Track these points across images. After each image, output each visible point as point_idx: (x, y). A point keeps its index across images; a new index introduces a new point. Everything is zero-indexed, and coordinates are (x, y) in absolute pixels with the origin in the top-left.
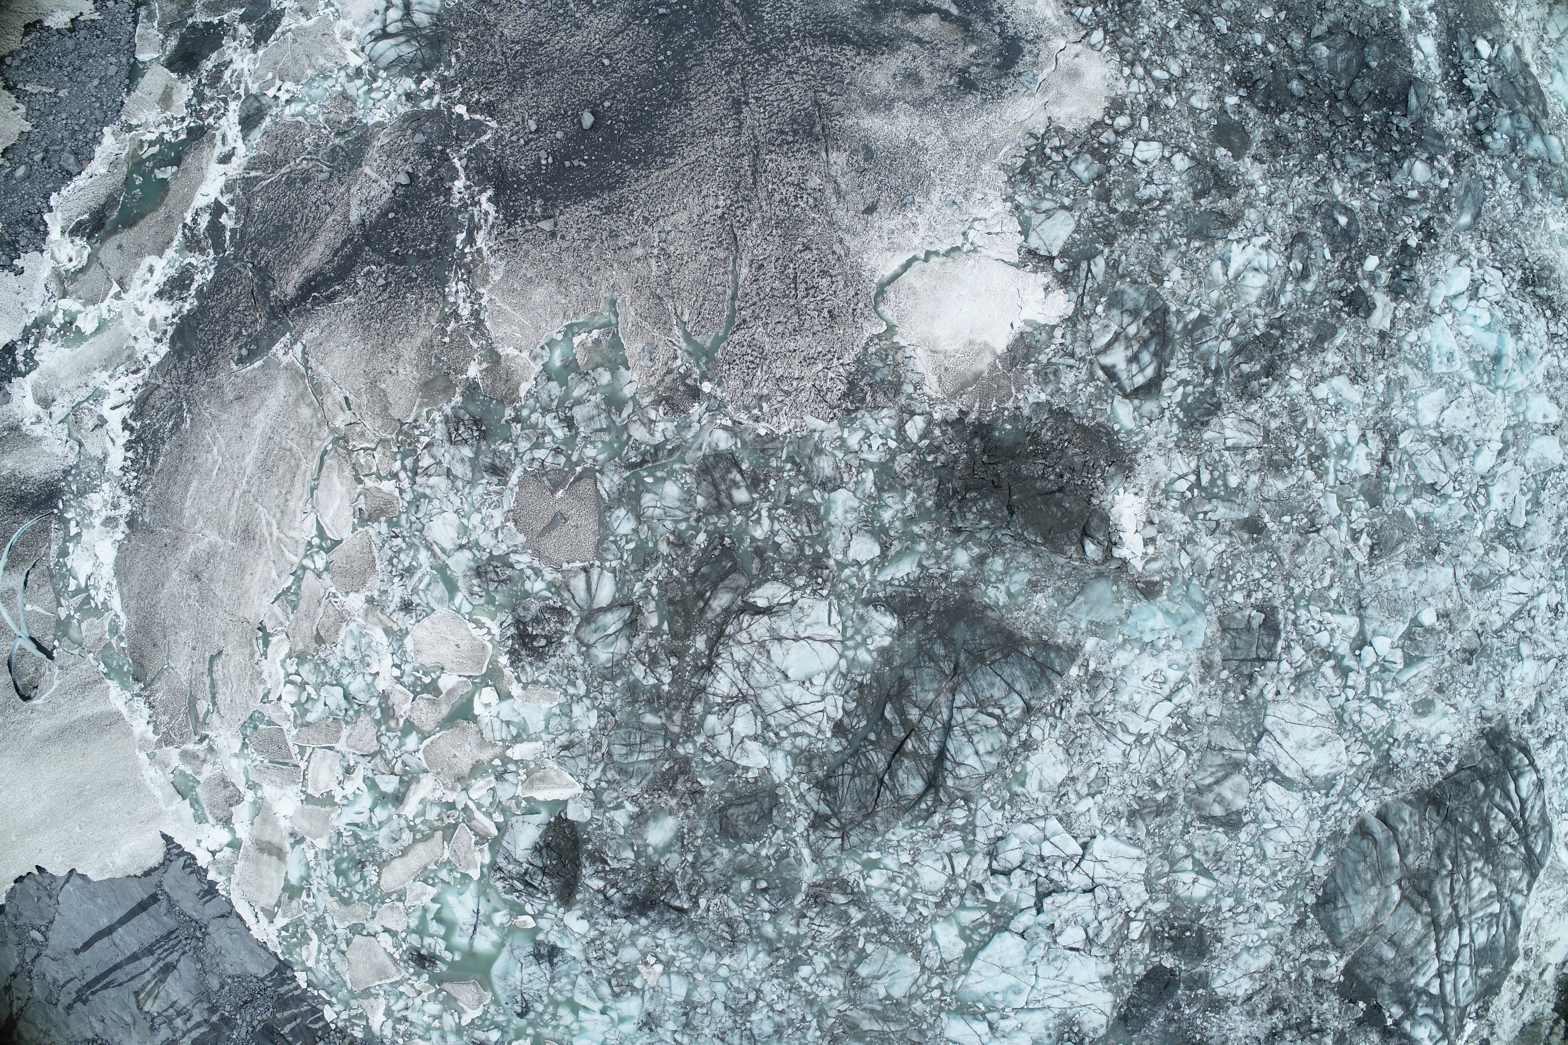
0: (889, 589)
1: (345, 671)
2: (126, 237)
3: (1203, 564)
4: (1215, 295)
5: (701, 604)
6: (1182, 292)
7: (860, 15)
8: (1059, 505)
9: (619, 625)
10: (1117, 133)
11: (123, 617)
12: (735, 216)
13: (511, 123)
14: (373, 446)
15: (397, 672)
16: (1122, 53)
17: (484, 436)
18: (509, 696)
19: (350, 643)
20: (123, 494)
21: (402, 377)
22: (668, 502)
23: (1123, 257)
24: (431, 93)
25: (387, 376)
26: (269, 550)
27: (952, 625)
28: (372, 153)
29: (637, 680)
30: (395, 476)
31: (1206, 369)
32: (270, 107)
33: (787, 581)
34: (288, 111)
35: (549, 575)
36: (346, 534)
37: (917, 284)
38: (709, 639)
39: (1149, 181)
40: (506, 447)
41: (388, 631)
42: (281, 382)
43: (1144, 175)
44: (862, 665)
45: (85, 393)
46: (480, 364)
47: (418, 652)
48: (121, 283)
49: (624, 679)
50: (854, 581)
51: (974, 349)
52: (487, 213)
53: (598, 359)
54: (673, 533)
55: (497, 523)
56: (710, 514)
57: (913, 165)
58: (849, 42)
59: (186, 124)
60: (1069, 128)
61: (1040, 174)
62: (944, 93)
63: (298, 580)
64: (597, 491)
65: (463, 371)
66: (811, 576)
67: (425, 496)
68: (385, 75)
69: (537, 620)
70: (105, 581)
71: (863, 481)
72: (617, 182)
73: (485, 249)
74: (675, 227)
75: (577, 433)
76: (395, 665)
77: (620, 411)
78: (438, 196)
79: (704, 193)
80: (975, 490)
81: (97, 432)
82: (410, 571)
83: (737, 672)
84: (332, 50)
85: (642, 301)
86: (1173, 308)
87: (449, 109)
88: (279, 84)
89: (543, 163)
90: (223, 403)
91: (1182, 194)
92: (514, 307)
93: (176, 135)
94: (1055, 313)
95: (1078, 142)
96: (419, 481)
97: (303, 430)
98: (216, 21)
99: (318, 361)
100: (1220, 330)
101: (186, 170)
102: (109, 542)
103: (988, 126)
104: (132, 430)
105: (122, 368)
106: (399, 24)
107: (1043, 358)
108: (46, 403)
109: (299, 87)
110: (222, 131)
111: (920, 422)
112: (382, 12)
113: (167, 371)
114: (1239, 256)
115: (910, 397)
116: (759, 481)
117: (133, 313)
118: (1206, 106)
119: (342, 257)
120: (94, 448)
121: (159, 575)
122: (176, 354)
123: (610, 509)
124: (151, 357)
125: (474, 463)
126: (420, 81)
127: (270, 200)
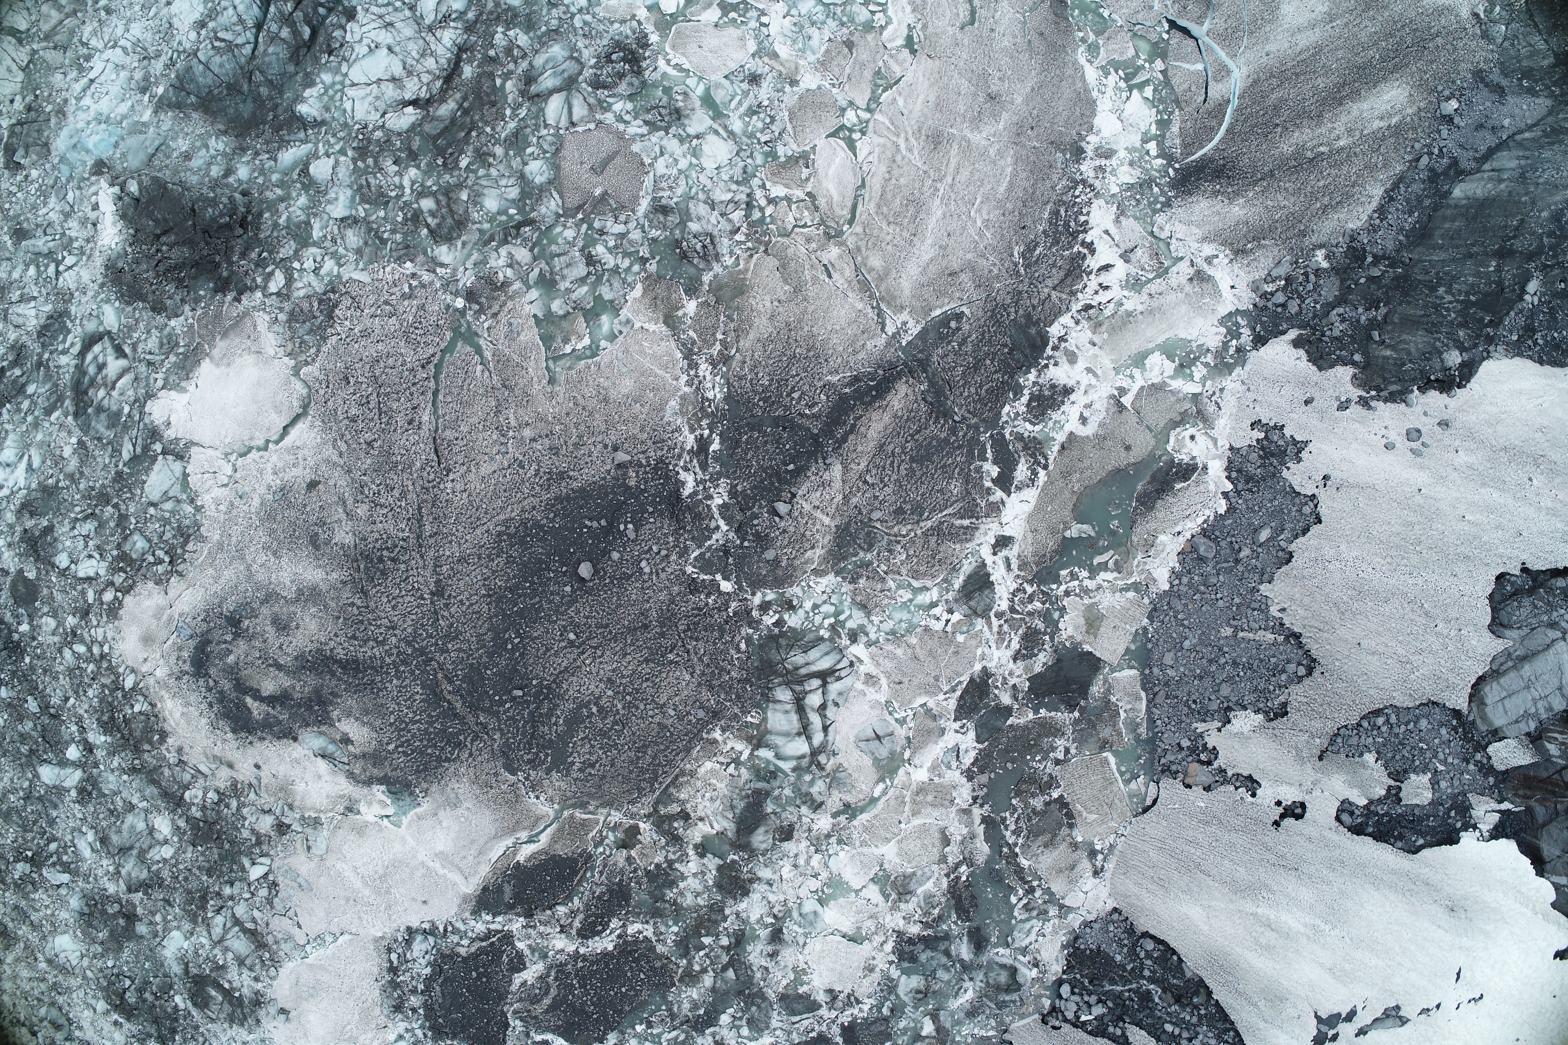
0: (302, 135)
1: (821, 17)
2: (1121, 459)
3: (57, 196)
4: (40, 437)
5: (466, 105)
6: (63, 434)
7: (335, 695)
8: (156, 221)
9: (541, 78)
10: (112, 584)
11: (1082, 61)
12: (435, 472)
13: (669, 570)
14: (797, 230)
15: (764, 19)
16: (111, 669)
17: (677, 243)
18: (649, 8)
19: (815, 42)
20: (1091, 181)
21: (767, 298)
22: (494, 192)
23: (107, 461)
24: (765, 607)
25: (783, 298)
26: (909, 125)
27: (254, 114)
28: (825, 541)
29: (526, 33)
30: (771, 201)
31: (47, 367)
32: (956, 601)
33: (389, 133)
34: (934, 595)
35: (609, 117)
36: (821, 142)
37: (274, 416)
38: (460, 76)
39: (86, 537)
40: (654, 233)
41: (775, 55)
42: (907, 292)
43: (91, 543)
44: (330, 70)
45: (1153, 288)
46: (685, 314)
47: (742, 39)
48: (1121, 408)
49: (539, 33)
50: (332, 140)
51: (226, 360)
52: (686, 469)
53: (564, 324)
54: (490, 165)
55: (661, 160)
56: (457, 186)
57: (274, 531)
58: (339, 662)
59: (1063, 588)
60: (150, 584)
61: (174, 536)
62: (253, 610)
63: (874, 99)
64: (562, 197)
65: (701, 305)
66: (369, 141)
67: (737, 183)
68: (822, 632)
69: (621, 76)
70: (1107, 95)
71: (321, 229)
72: (553, 506)
73: (687, 433)
74: (492, 459)
75: (582, 250)
76: (767, 26)
77: (541, 274)
78: (744, 491)
79: (465, 495)
80: (221, 227)
81: (1131, 245)
82: (752, 112)
83: (433, 48)
84: (888, 665)
85: (522, 382)
86: (70, 418)
87: (741, 588)
88: (949, 629)
89: (630, 526)
90: (973, 270)
91: (62, 529)
92: (652, 373)
93: (1073, 576)
94: (162, 401)
95: (143, 571)
96: (744, 197)
97: (877, 244)
98: (1043, 712)
99: (865, 315)
100: (36, 404)
101: (1053, 531)
102: (1106, 133)
103: (216, 580)
104: (1083, 244)
105: (1107, 312)
106: (808, 688)
107: (173, 358)
108: (1200, 277)
109: (923, 623)
110: (1012, 575)
111: (273, 287)
112: (830, 703)
113: (1047, 306)
114: (19, 476)
115: (281, 309)
116: (411, 219)
117: (1099, 372)
118: (44, 620)
119: (845, 423)
120: (1133, 228)
121: (1038, 99)
122: (1037, 323)
123: (550, 182)
124: (1071, 323)
125: (686, 216)
126: (779, 623)
127: (941, 491)
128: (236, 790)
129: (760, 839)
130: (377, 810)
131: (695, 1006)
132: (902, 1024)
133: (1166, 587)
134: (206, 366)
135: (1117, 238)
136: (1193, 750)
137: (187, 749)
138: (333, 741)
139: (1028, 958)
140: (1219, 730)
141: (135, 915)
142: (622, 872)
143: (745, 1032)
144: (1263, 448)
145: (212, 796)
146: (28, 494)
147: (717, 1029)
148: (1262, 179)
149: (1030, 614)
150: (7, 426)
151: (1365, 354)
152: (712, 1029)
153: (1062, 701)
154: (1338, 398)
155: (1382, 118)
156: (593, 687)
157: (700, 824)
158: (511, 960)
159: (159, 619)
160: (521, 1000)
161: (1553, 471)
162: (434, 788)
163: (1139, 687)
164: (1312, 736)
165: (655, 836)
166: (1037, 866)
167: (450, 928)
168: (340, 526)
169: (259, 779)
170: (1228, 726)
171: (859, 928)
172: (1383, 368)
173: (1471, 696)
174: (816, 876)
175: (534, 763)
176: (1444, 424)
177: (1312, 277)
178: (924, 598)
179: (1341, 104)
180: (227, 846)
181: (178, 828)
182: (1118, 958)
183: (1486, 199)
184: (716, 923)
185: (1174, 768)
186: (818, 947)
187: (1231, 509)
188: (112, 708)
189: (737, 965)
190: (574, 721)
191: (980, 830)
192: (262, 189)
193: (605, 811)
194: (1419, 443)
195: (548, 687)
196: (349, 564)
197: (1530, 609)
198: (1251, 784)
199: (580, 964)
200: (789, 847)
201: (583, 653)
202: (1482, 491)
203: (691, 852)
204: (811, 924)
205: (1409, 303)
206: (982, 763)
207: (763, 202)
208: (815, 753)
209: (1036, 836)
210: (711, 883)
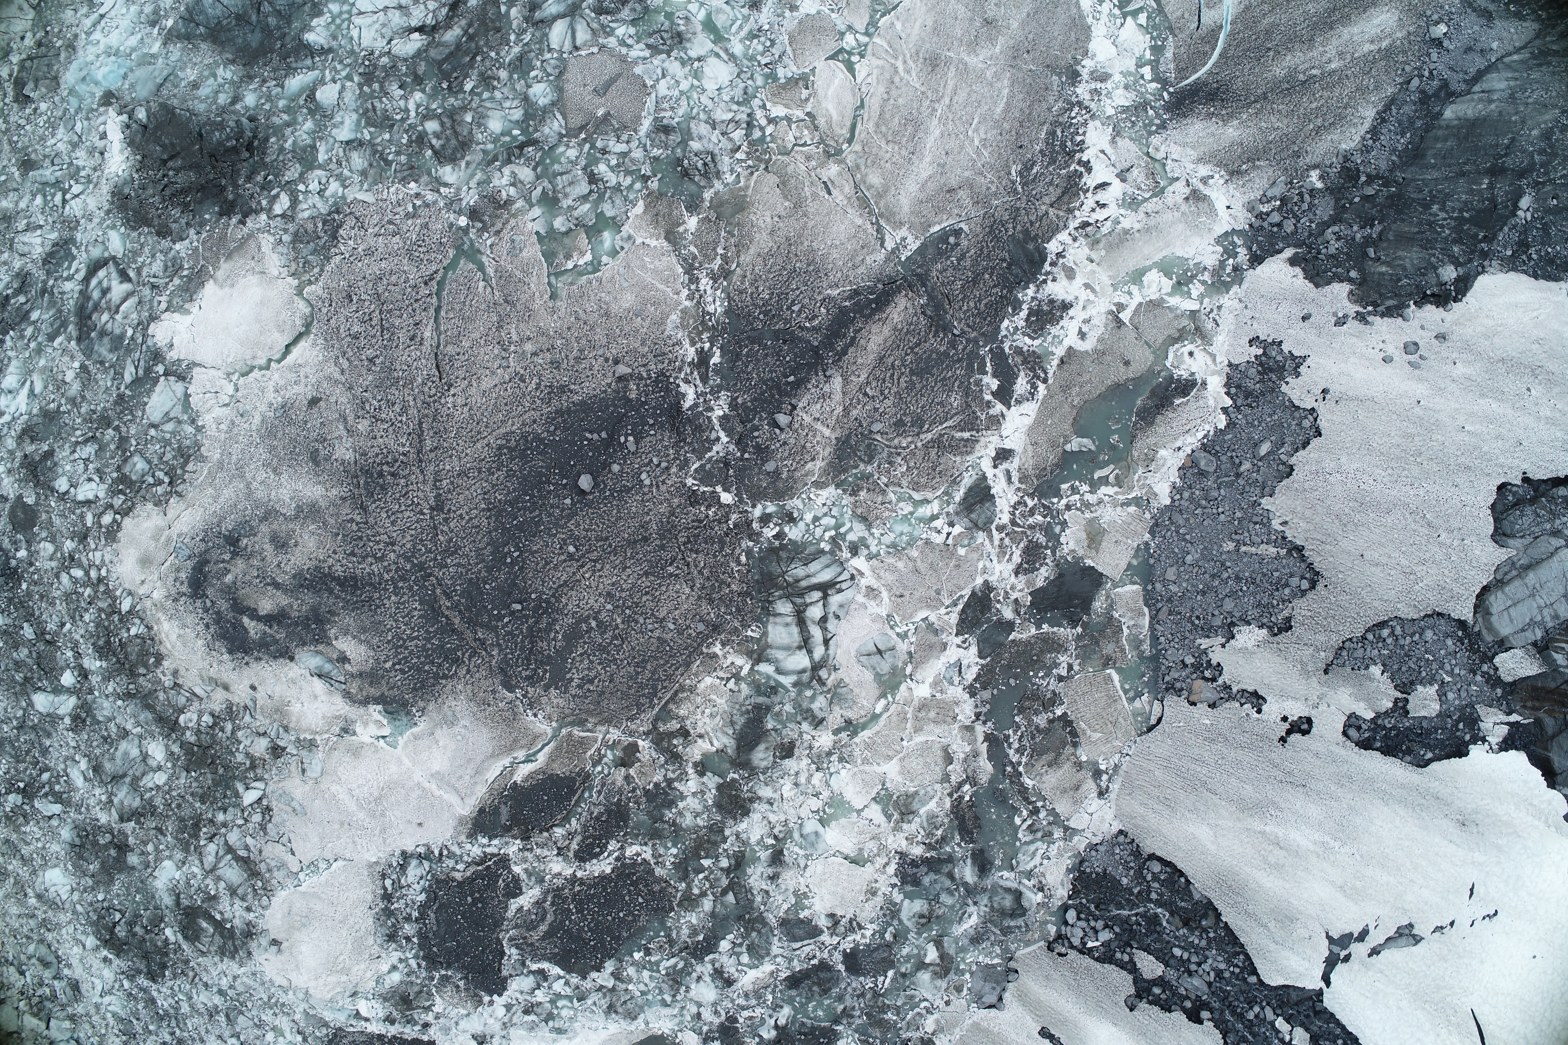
0: (309, 62)
2: (1121, 374)
3: (65, 127)
4: (42, 362)
5: (471, 31)
6: (66, 359)
7: (331, 613)
8: (163, 146)
9: (546, 5)
10: (111, 506)
12: (437, 387)
13: (670, 482)
14: (797, 148)
16: (108, 592)
17: (679, 162)
20: (1086, 103)
21: (768, 213)
22: (498, 114)
23: (109, 384)
24: (765, 519)
25: (783, 214)
26: (907, 48)
27: (262, 43)
28: (825, 452)
30: (771, 121)
31: (52, 294)
32: (957, 513)
33: (395, 58)
34: (935, 507)
35: (612, 42)
36: (820, 64)
37: (276, 335)
38: (465, 3)
39: (86, 461)
40: (656, 152)
42: (906, 209)
43: (91, 466)
45: (1149, 206)
46: (686, 230)
48: (1119, 323)
50: (339, 67)
51: (230, 281)
52: (687, 381)
53: (566, 241)
54: (494, 88)
55: (662, 82)
56: (461, 108)
57: (274, 448)
58: (337, 579)
59: (1064, 501)
60: (150, 506)
61: (174, 458)
62: (252, 528)
63: (873, 23)
65: (701, 221)
66: (375, 66)
67: (738, 103)
68: (823, 545)
70: (1102, 22)
71: (327, 152)
72: (554, 419)
73: (687, 346)
74: (493, 373)
75: (584, 169)
77: (544, 192)
78: (744, 403)
79: (466, 409)
80: (228, 150)
81: (1127, 165)
82: (752, 36)
84: (889, 577)
85: (524, 297)
86: (73, 343)
87: (741, 501)
88: (950, 541)
89: (631, 438)
90: (971, 187)
91: (63, 454)
92: (653, 288)
93: (1074, 490)
94: (165, 324)
95: (143, 492)
96: (744, 117)
97: (876, 162)
98: (1045, 626)
99: (865, 231)
100: (39, 330)
101: (1054, 445)
102: (1100, 58)
103: (215, 499)
104: (1080, 162)
105: (1105, 230)
106: (808, 601)
107: (177, 281)
108: (1195, 196)
109: (924, 536)
110: (1013, 488)
111: (278, 209)
112: (831, 616)
113: (1044, 223)
114: (21, 402)
115: (286, 231)
116: (416, 141)
117: (1097, 288)
118: (42, 545)
119: (844, 336)
120: (1128, 149)
121: (1034, 24)
122: (1035, 239)
123: (553, 104)
124: (1069, 240)
125: (687, 136)
126: (779, 536)
127: (941, 403)
128: (231, 712)
129: (761, 756)
130: (373, 730)
131: (694, 932)
132: (905, 951)
133: (1168, 502)
134: (210, 287)
135: (1113, 158)
136: (1197, 667)
137: (182, 672)
138: (330, 661)
139: (1032, 882)
140: (1223, 646)
141: (127, 846)
142: (620, 792)
143: (745, 959)
144: (1261, 364)
145: (207, 719)
146: (29, 420)
147: (716, 956)
148: (1256, 101)
149: (1031, 527)
150: (9, 353)
151: (1361, 270)
152: (711, 956)
153: (1064, 616)
154: (1335, 314)
155: (1372, 42)
156: (592, 601)
157: (700, 741)
158: (507, 885)
159: (158, 540)
160: (516, 926)
161: (1551, 381)
162: (431, 706)
163: (1141, 602)
164: (1317, 650)
165: (654, 755)
166: (1041, 786)
167: (445, 852)
168: (341, 443)
169: (254, 701)
170: (1232, 642)
171: (861, 850)
172: (1379, 284)
173: (1476, 607)
174: (817, 795)
175: (532, 680)
176: (1441, 337)
177: (1307, 197)
178: (925, 511)
179: (1332, 28)
180: (221, 771)
181: (172, 754)
182: (1125, 881)
183: (1477, 119)
184: (716, 844)
185: (1178, 685)
186: (820, 869)
187: (1231, 425)
188: (108, 633)
189: (737, 888)
190: (573, 636)
191: (983, 748)
192: (269, 114)
193: (603, 729)
194: (1416, 356)
195: (547, 602)
196: (349, 480)
197: (1532, 517)
198: (1256, 699)
199: (577, 888)
200: (790, 764)
201: (582, 566)
202: (1481, 401)
203: (691, 771)
204: (812, 845)
205: (1403, 220)
206: (985, 679)
207: (763, 122)
208: (816, 667)
209: (1040, 755)
210: (710, 802)
